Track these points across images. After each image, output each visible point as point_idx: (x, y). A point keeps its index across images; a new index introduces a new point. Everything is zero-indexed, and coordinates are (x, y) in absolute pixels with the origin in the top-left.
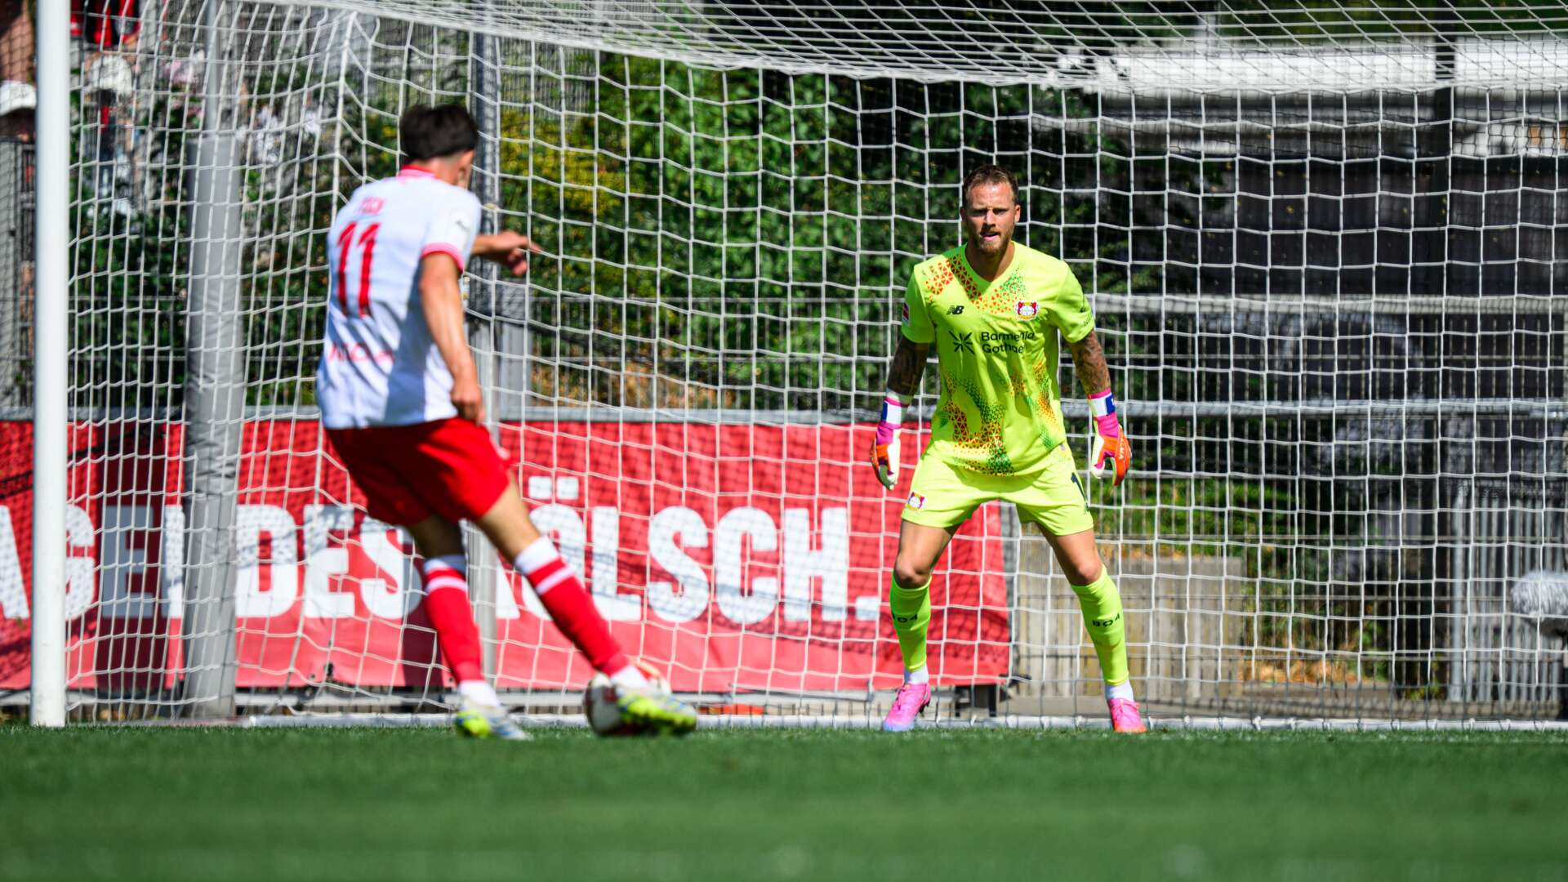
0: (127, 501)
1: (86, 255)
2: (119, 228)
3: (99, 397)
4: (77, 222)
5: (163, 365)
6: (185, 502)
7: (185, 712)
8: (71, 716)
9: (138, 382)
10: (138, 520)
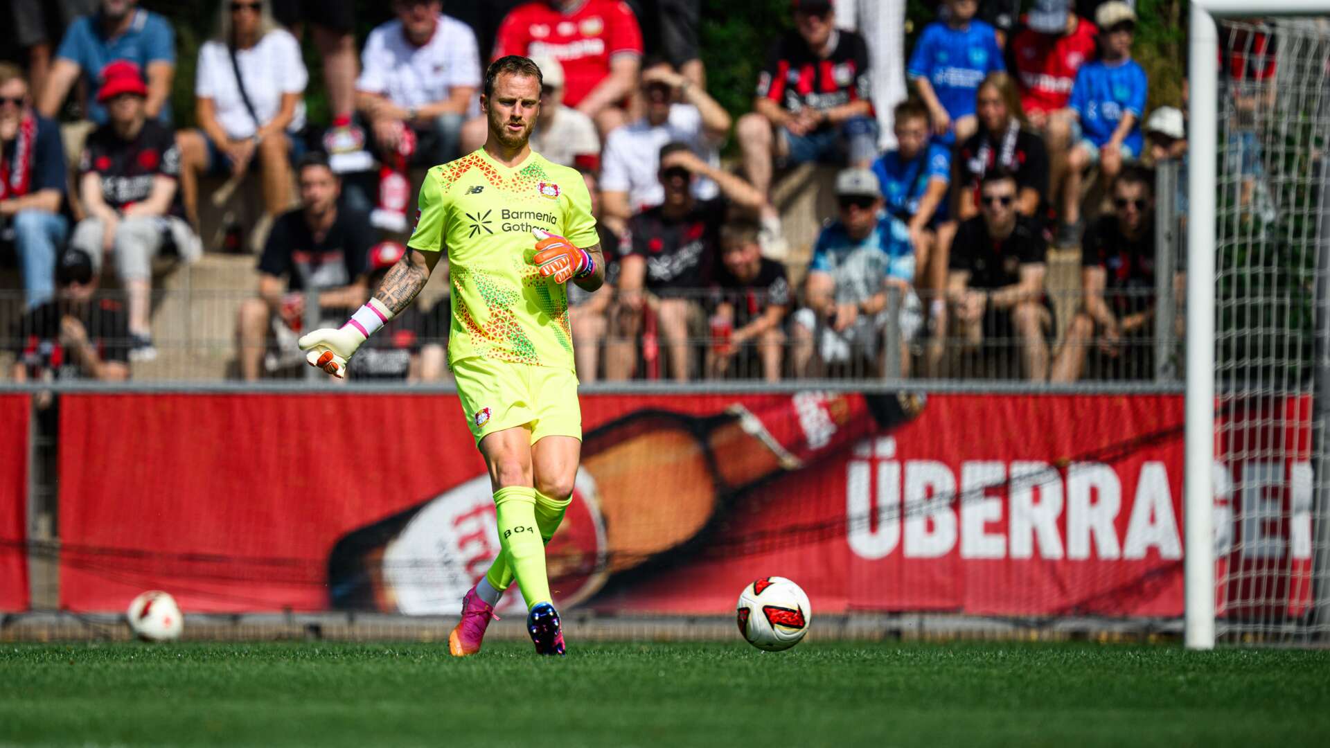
0: (1264, 460)
1: (1228, 256)
2: (1255, 233)
3: (1240, 373)
4: (1223, 228)
5: (1293, 347)
6: (1314, 463)
7: (1316, 636)
8: (1219, 639)
9: (1273, 361)
10: (1271, 475)
